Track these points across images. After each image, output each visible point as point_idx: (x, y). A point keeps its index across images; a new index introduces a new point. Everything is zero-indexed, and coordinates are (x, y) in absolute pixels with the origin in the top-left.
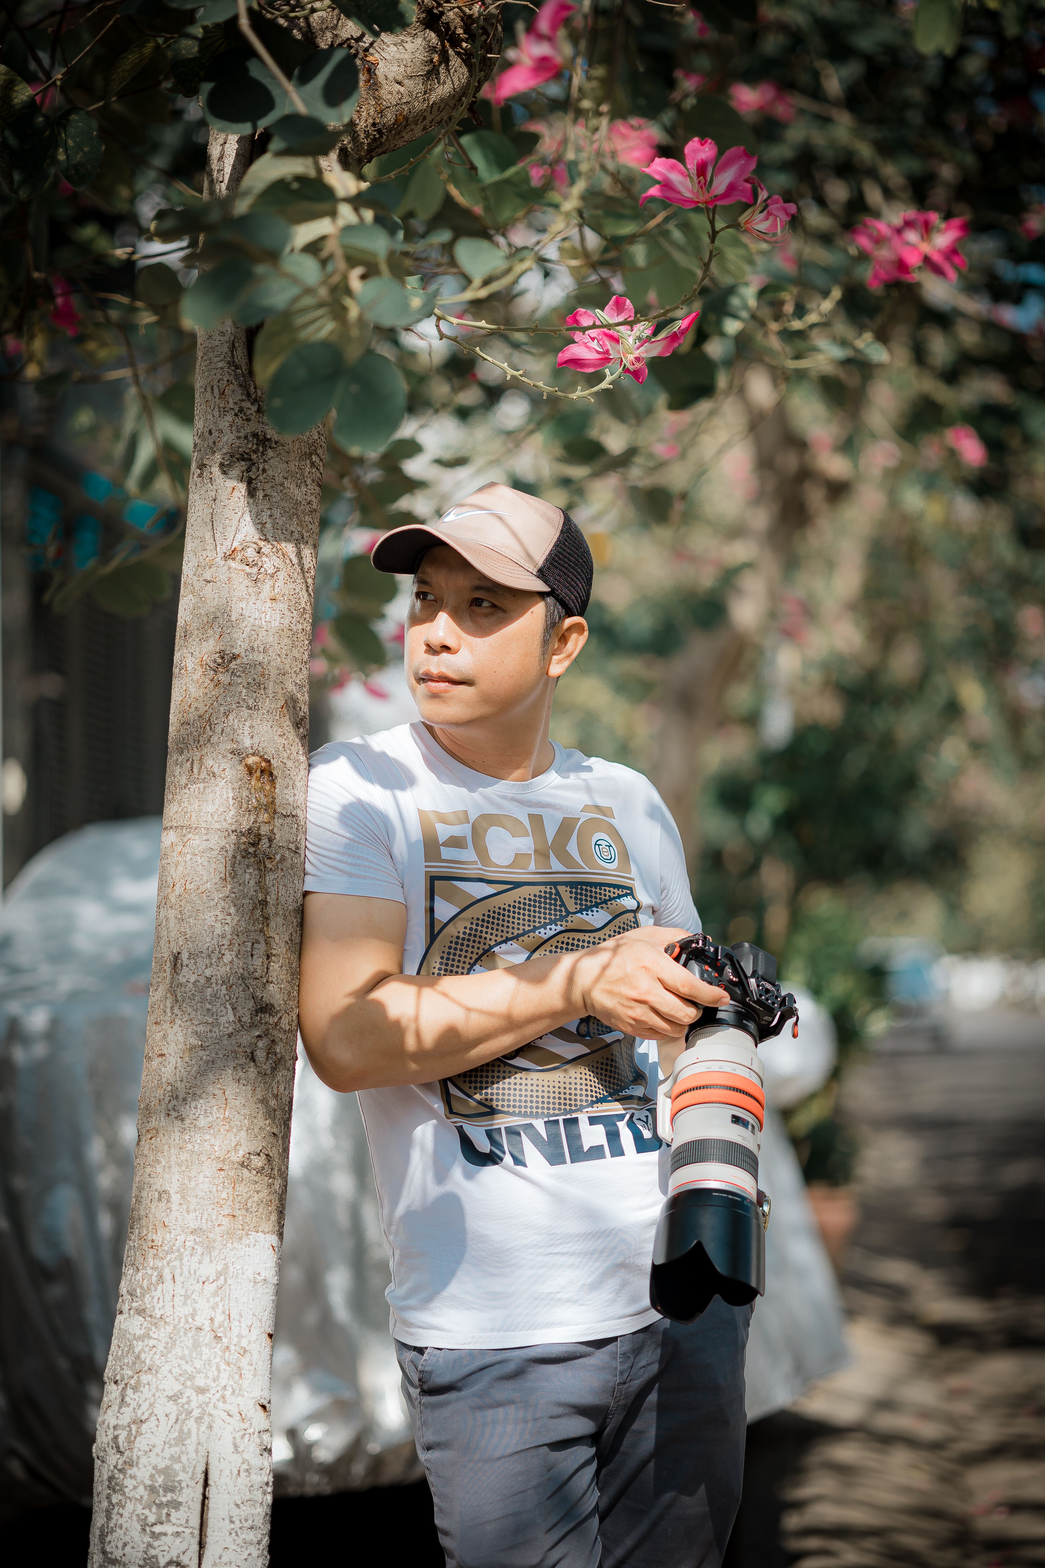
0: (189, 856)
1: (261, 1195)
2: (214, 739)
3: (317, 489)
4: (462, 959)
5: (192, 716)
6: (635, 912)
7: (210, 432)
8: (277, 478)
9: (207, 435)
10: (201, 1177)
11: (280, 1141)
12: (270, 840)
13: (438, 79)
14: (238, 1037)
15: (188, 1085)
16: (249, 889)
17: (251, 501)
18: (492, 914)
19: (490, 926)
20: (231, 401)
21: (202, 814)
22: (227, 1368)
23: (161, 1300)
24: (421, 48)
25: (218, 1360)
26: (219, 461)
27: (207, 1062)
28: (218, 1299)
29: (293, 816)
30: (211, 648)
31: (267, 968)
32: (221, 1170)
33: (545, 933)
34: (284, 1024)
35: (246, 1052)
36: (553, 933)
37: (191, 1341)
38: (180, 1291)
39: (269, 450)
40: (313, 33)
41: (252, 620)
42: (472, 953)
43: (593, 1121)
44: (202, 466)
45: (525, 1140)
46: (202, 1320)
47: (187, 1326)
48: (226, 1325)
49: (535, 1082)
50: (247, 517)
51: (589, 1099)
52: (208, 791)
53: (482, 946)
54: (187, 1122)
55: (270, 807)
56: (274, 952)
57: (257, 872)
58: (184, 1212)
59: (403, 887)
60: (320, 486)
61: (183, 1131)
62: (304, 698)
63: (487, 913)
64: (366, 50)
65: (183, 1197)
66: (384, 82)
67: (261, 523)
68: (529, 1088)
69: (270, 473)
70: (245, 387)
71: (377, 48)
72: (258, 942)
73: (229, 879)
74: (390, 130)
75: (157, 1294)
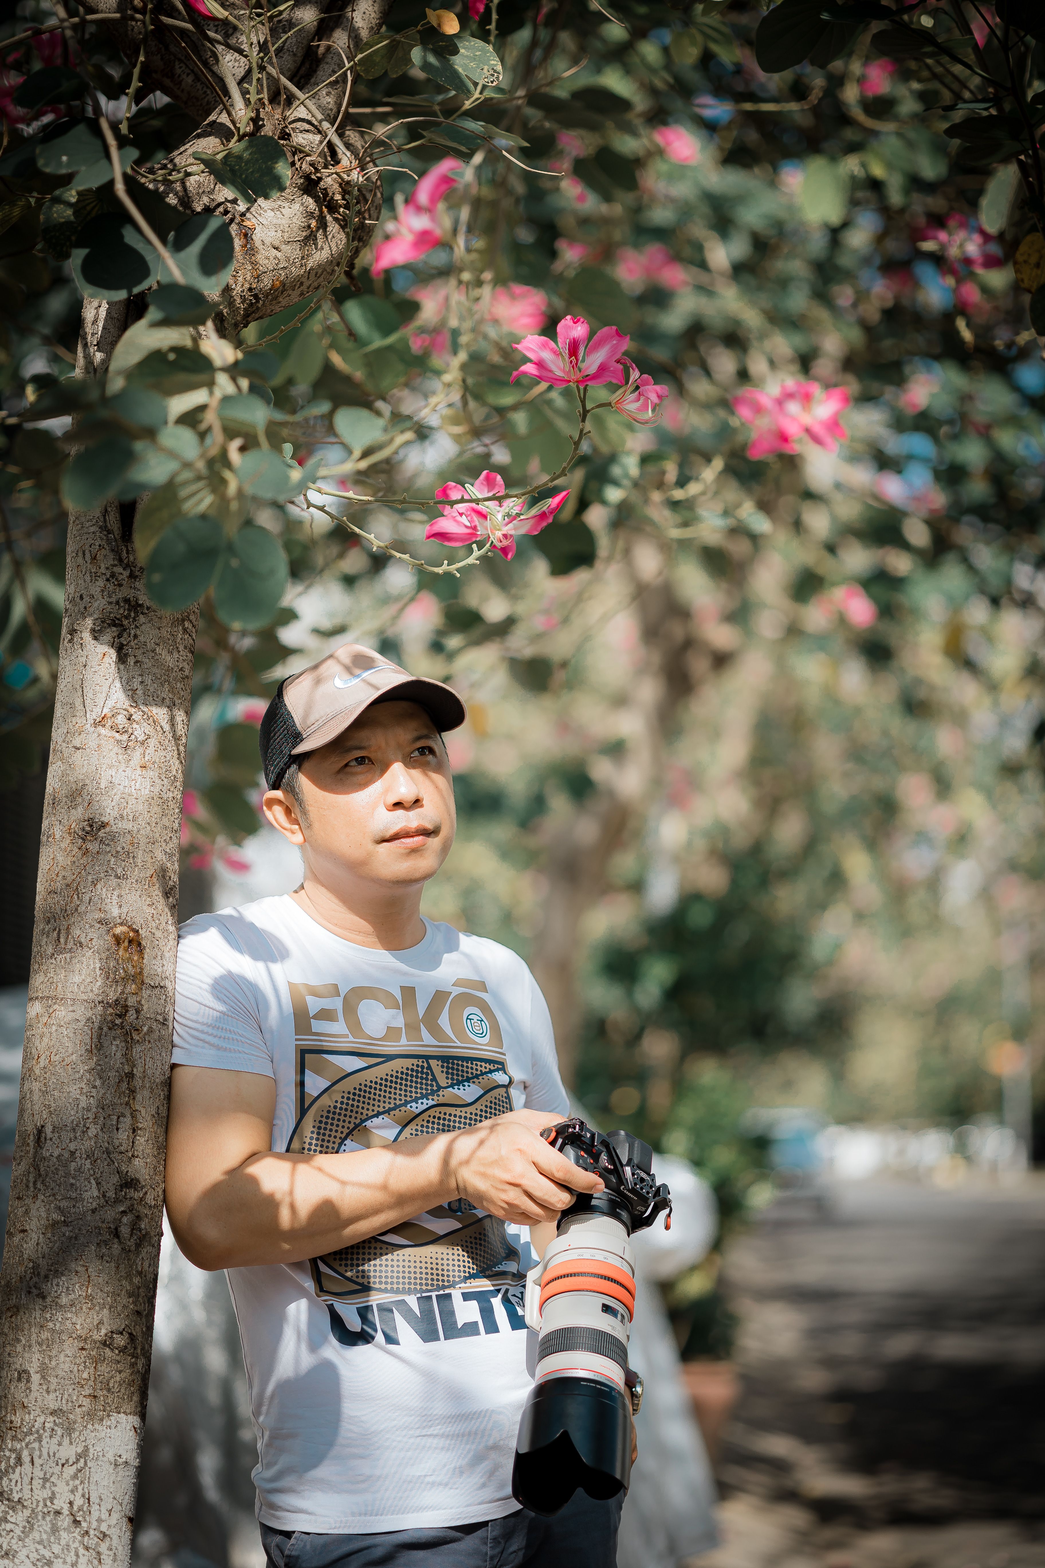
0: (54, 1028)
1: (123, 1375)
2: (82, 909)
3: (190, 655)
4: (333, 1134)
5: (59, 885)
6: (507, 1086)
7: (81, 598)
8: (148, 644)
9: (78, 600)
10: (62, 1356)
11: (144, 1320)
12: (138, 1011)
13: (316, 244)
14: (101, 1213)
15: (50, 1262)
16: (116, 1060)
17: (122, 667)
18: (363, 1088)
19: (362, 1099)
20: (103, 566)
21: (68, 984)
22: (86, 1553)
23: (19, 1484)
24: (299, 213)
25: (77, 1544)
26: (90, 627)
27: (70, 1238)
28: (77, 1482)
29: (161, 987)
30: (80, 816)
31: (133, 1142)
32: (83, 1349)
33: (416, 1107)
34: (150, 1199)
35: (110, 1228)
36: (425, 1107)
37: (49, 1526)
38: (38, 1473)
39: (141, 616)
40: (189, 197)
41: (121, 787)
42: (343, 1127)
43: (466, 1297)
44: (73, 632)
45: (397, 1315)
46: (61, 1503)
47: (45, 1510)
48: (85, 1509)
49: (407, 1258)
50: (118, 684)
51: (462, 1274)
52: (75, 961)
53: (353, 1120)
54: (49, 1299)
55: (138, 978)
56: (140, 1126)
57: (123, 1044)
58: (44, 1392)
59: (272, 1062)
60: (192, 652)
61: (44, 1309)
62: (174, 867)
63: (358, 1087)
64: (243, 215)
65: (43, 1377)
66: (261, 247)
67: (132, 690)
68: (401, 1264)
69: (141, 638)
70: (117, 552)
71: (254, 213)
72: (124, 1116)
73: (95, 1051)
74: (267, 295)
75: (15, 1476)
